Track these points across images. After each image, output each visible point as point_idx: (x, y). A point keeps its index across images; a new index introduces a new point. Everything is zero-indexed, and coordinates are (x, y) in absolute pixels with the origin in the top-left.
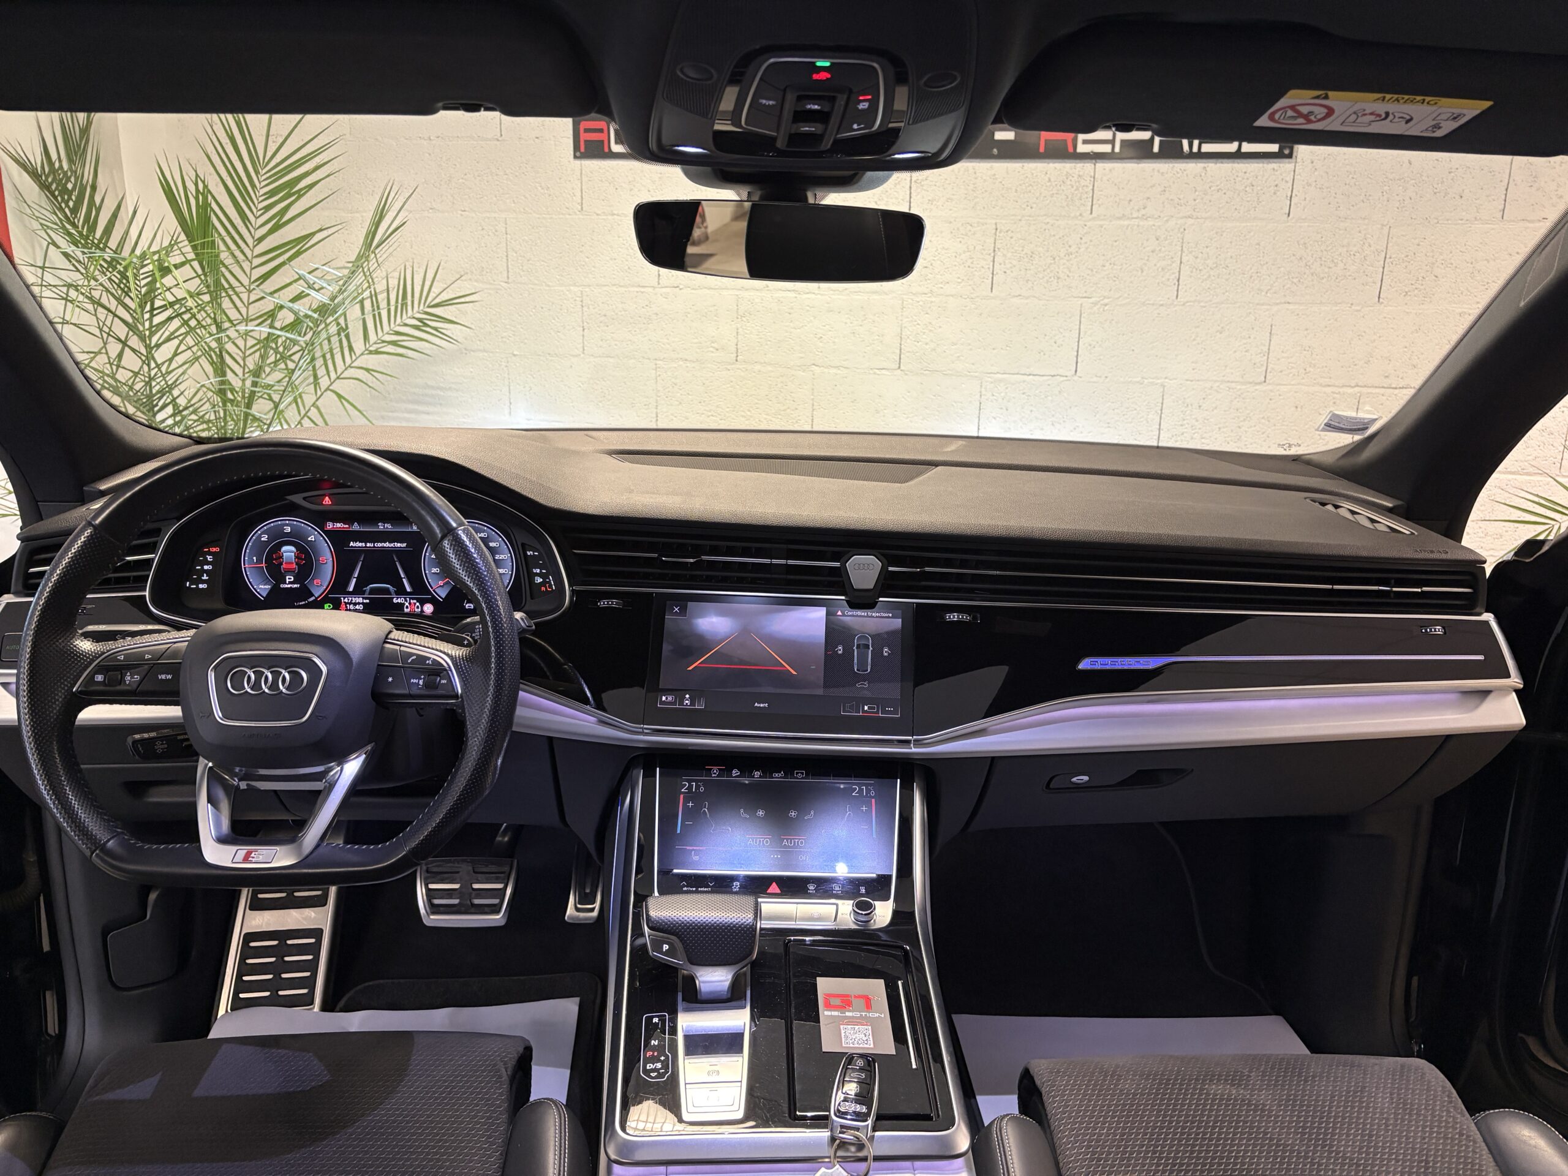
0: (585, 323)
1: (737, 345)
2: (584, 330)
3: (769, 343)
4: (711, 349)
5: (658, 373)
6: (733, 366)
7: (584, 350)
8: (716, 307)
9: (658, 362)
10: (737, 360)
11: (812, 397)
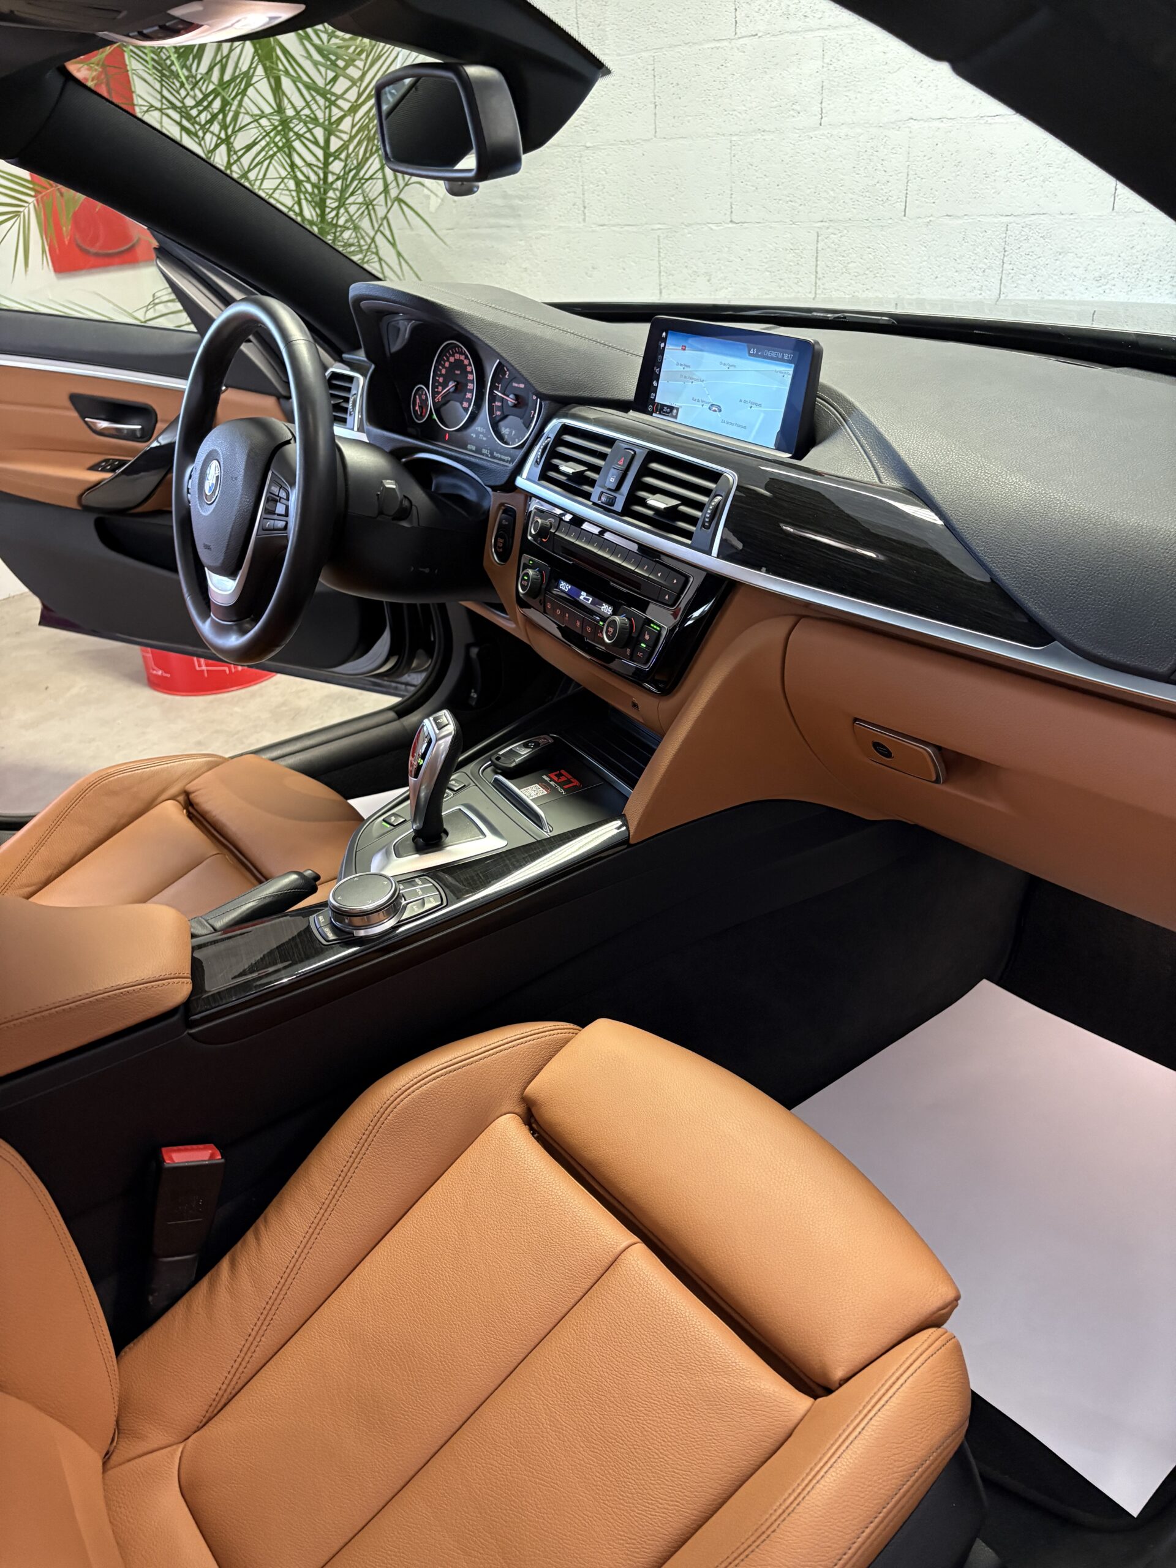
0: (657, 98)
1: (821, 103)
2: (656, 106)
3: (859, 95)
4: (792, 112)
5: (733, 152)
6: (816, 132)
7: (656, 132)
8: (798, 57)
9: (734, 138)
10: (821, 125)
11: (908, 163)
